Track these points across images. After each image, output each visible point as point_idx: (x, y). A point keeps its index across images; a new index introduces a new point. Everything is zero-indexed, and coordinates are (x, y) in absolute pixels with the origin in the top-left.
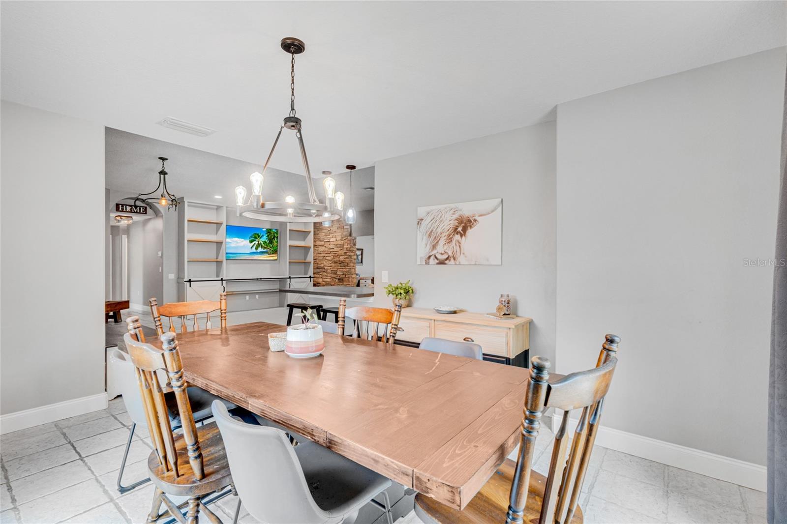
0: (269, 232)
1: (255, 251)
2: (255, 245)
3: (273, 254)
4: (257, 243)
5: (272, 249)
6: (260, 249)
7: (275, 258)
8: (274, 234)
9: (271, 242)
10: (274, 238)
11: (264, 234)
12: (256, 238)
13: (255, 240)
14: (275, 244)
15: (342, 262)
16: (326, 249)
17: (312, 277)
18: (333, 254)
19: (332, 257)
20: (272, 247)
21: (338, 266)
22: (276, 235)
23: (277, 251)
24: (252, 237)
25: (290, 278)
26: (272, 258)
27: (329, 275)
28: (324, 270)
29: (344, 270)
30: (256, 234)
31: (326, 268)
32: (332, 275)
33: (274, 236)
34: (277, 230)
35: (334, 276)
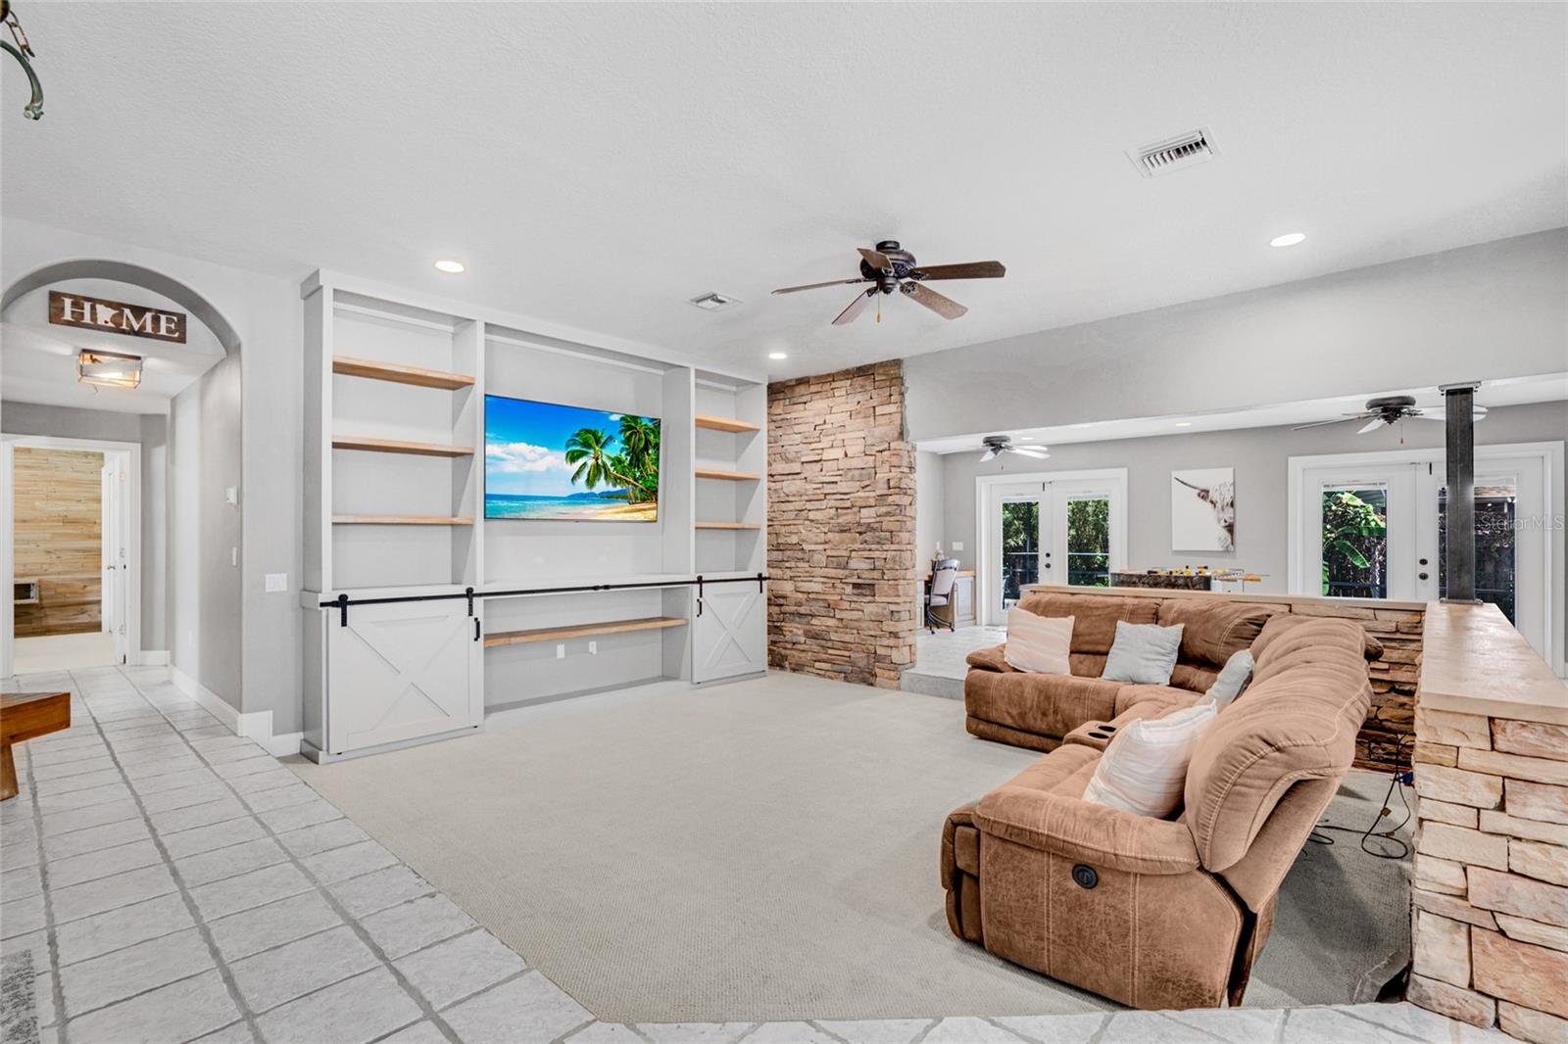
0: (630, 428)
1: (585, 490)
2: (586, 470)
3: (643, 500)
4: (591, 462)
5: (640, 484)
6: (602, 486)
7: (651, 515)
8: (646, 434)
9: (638, 460)
10: (646, 448)
11: (615, 432)
12: (589, 446)
13: (585, 454)
14: (651, 468)
15: (869, 528)
16: (808, 486)
17: (765, 579)
18: (833, 503)
19: (833, 511)
20: (642, 477)
21: (854, 541)
22: (652, 438)
23: (655, 492)
24: (575, 443)
25: (700, 581)
26: (639, 516)
27: (818, 571)
28: (800, 555)
29: (876, 554)
30: (588, 431)
31: (806, 547)
32: (832, 572)
33: (647, 442)
34: (657, 423)
35: (841, 573)
